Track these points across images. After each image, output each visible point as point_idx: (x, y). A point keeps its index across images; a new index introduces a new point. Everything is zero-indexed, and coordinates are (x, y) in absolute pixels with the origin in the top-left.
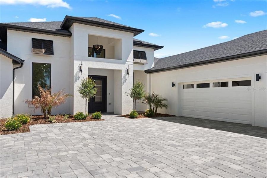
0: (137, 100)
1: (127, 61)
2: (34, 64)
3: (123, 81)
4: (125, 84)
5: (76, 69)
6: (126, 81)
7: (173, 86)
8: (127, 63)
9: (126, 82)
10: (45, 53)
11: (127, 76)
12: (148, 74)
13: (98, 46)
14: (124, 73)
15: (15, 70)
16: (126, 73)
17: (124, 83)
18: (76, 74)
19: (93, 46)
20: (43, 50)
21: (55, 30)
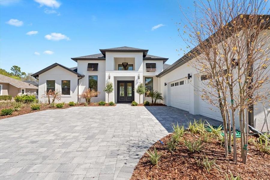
1: (139, 70)
2: (90, 76)
5: (107, 78)
7: (165, 85)
10: (93, 70)
11: (139, 80)
13: (125, 63)
14: (136, 78)
15: (79, 80)
18: (107, 81)
19: (122, 63)
20: (93, 69)
21: (97, 58)
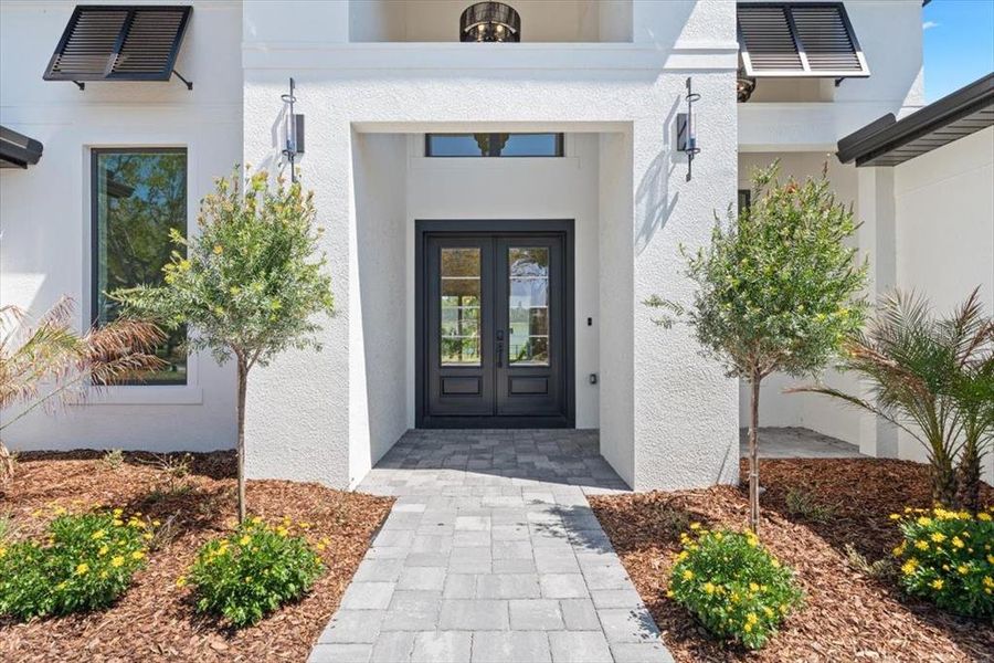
0: (777, 381)
1: (681, 44)
3: (640, 211)
4: (659, 235)
6: (666, 215)
8: (673, 62)
9: (673, 217)
11: (682, 168)
12: (868, 174)
14: (650, 143)
16: (671, 145)
17: (648, 231)
